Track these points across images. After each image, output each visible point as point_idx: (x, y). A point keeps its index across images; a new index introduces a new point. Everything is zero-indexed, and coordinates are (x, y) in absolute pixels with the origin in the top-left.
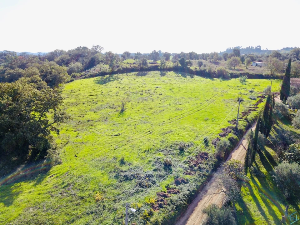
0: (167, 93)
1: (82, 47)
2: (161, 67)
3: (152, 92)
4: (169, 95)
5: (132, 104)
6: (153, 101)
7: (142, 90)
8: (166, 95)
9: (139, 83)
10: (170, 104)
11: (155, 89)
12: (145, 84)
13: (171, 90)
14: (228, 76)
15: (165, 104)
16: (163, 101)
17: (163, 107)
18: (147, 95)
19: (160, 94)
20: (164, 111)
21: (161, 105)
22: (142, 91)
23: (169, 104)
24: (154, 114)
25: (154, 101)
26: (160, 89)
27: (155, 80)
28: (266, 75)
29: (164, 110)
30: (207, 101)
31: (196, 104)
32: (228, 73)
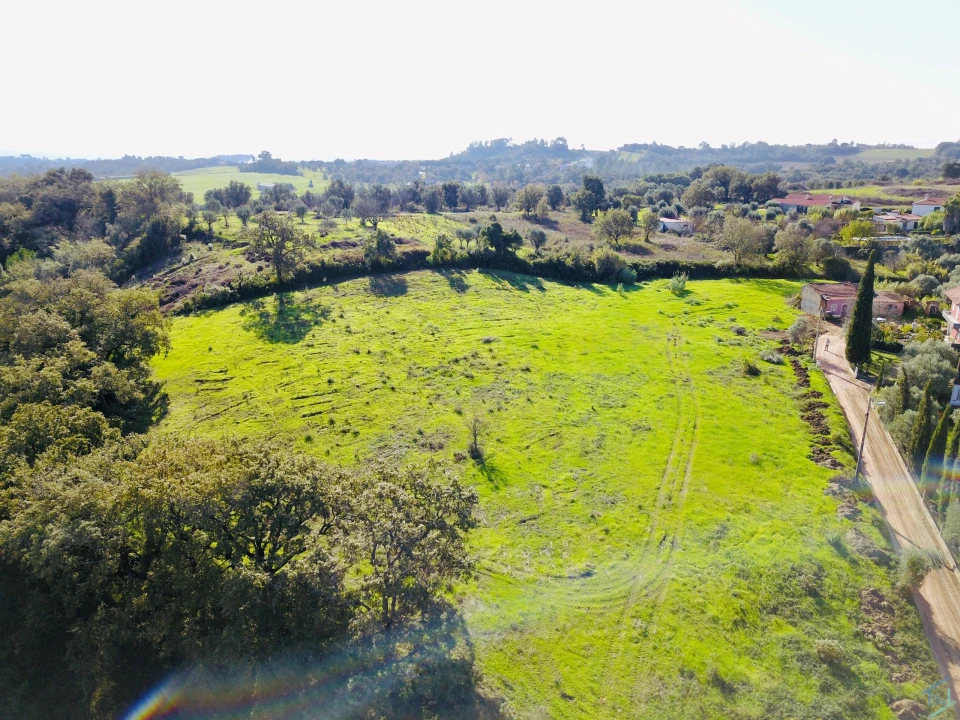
0: (538, 363)
2: (435, 257)
3: (489, 360)
4: (551, 370)
7: (451, 357)
8: (541, 369)
9: (415, 327)
11: (485, 347)
12: (437, 330)
13: (535, 347)
14: (633, 277)
15: (579, 410)
16: (557, 396)
17: (583, 421)
18: (490, 378)
19: (522, 366)
20: (608, 441)
21: (573, 416)
22: (457, 361)
24: (591, 456)
25: (531, 398)
26: (502, 345)
27: (454, 309)
28: (724, 266)
29: (602, 437)
30: (674, 382)
31: (661, 398)
32: (625, 264)
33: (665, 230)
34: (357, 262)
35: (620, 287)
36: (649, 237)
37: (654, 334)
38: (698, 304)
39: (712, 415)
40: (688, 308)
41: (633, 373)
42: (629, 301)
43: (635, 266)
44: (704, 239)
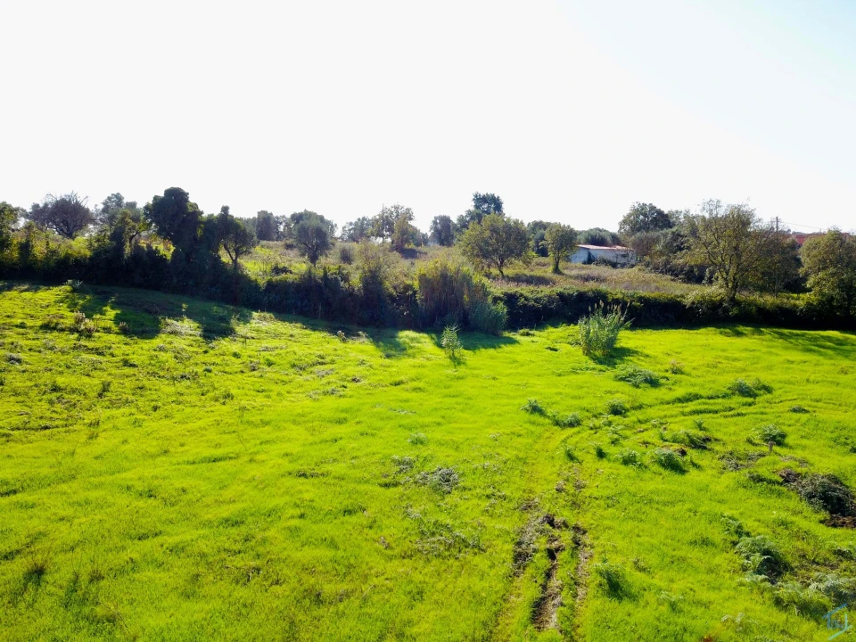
14: (497, 318)
32: (486, 294)
33: (590, 260)
35: (450, 334)
36: (560, 266)
38: (653, 383)
40: (626, 395)
43: (511, 299)
44: (656, 269)
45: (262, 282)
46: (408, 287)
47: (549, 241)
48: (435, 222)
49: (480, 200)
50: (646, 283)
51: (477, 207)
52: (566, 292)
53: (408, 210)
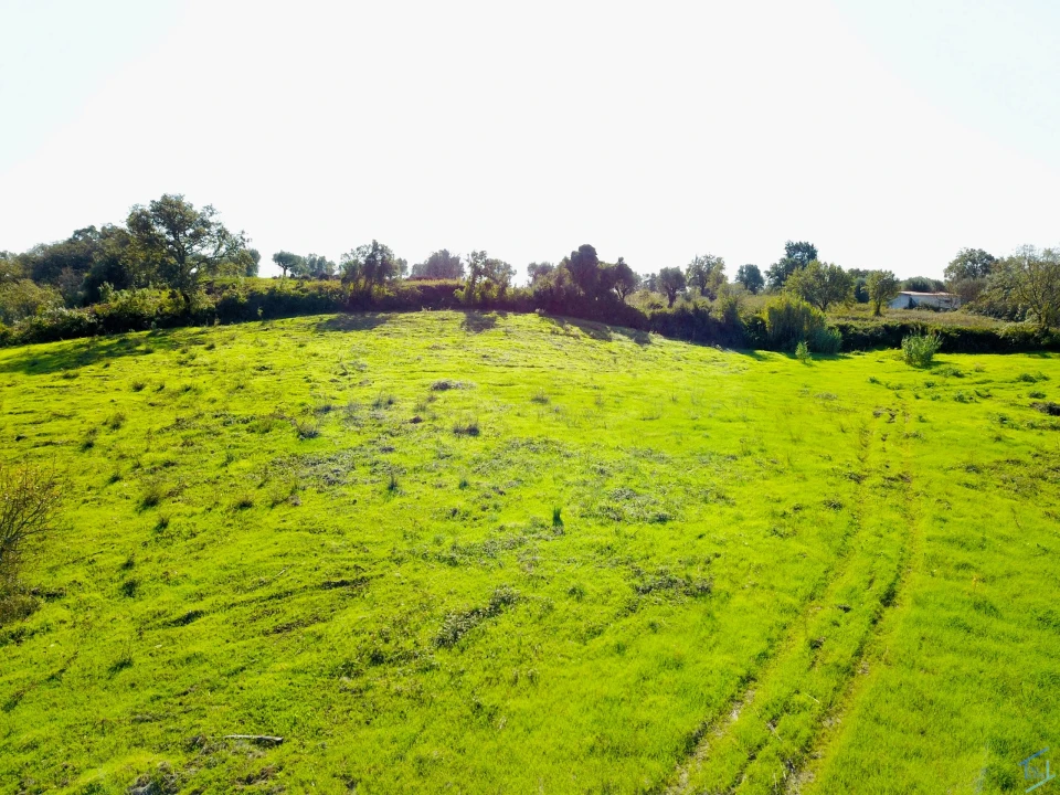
0: (513, 422)
1: (99, 229)
2: (469, 293)
3: (405, 410)
4: (532, 435)
5: (163, 525)
6: (392, 487)
7: (323, 403)
8: (508, 432)
9: (321, 364)
10: (557, 519)
11: (426, 394)
12: (361, 369)
13: (541, 400)
14: (834, 341)
15: (512, 520)
16: (486, 483)
17: (489, 551)
18: (355, 441)
19: (466, 425)
20: (505, 621)
21: (473, 536)
22: (327, 409)
23: (546, 517)
24: (373, 673)
25: (405, 484)
26: (467, 394)
27: (435, 348)
28: (1014, 334)
29: (500, 604)
30: (858, 479)
31: (797, 509)
32: (823, 325)
33: (912, 305)
34: (333, 292)
35: (801, 348)
36: (881, 310)
37: (847, 405)
38: (957, 375)
39: (965, 566)
40: (933, 379)
41: (748, 453)
42: (814, 369)
43: (843, 329)
44: (979, 311)
45: (648, 313)
46: (756, 319)
47: (870, 287)
48: (741, 272)
49: (793, 249)
50: (967, 321)
51: (789, 256)
52: (890, 325)
53: (719, 259)
